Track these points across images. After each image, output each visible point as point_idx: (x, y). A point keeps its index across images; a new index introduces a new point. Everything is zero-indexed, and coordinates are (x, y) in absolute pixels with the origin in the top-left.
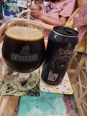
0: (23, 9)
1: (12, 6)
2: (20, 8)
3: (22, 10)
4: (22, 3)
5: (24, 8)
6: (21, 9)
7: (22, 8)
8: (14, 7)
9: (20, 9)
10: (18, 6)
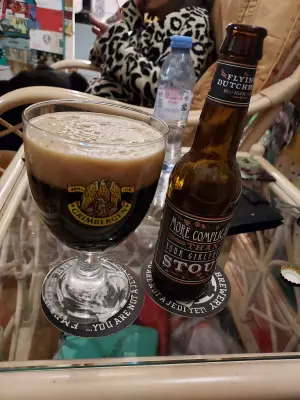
0: (50, 59)
1: (11, 49)
2: (40, 53)
3: (45, 60)
4: (47, 40)
5: (53, 54)
6: (42, 58)
7: (47, 53)
8: (19, 50)
9: (39, 58)
10: (31, 47)
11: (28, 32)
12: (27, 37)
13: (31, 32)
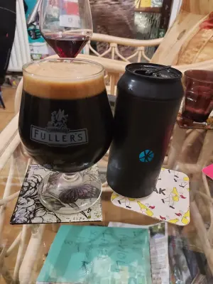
11: (59, 17)
12: (58, 20)
13: (60, 17)
